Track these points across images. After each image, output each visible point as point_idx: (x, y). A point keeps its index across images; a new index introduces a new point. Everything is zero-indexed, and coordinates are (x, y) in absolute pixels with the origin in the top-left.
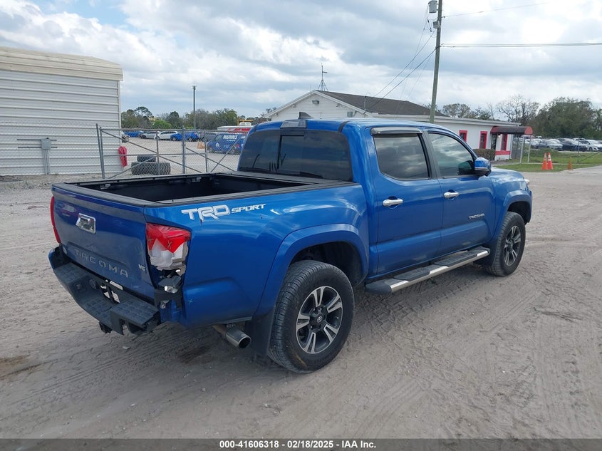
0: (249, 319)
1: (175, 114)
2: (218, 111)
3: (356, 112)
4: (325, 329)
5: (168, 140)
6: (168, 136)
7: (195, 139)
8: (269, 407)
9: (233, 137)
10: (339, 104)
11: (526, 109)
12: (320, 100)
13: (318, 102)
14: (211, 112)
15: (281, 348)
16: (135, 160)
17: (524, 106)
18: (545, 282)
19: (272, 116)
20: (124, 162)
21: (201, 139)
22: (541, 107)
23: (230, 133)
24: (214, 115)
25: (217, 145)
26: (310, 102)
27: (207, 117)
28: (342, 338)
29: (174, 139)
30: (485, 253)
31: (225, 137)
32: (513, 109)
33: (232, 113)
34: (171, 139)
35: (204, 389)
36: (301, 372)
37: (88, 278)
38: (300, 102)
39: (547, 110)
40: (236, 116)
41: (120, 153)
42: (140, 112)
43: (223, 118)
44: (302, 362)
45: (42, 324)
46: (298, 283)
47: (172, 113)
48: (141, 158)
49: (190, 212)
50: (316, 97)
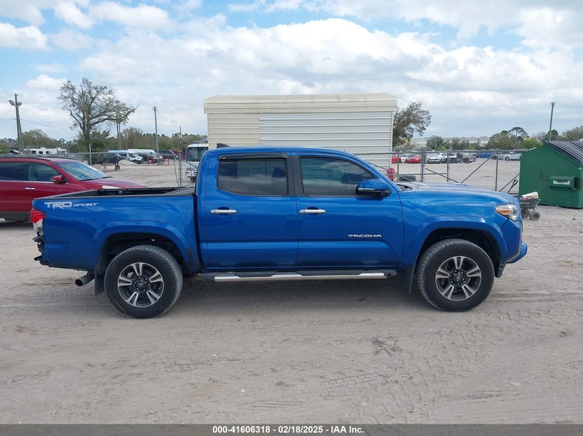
1: (554, 132)
4: (148, 293)
42: (514, 133)
44: (121, 308)
49: (49, 204)
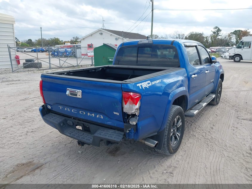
0: (156, 133)
1: (30, 40)
2: (51, 39)
3: (119, 38)
4: (177, 135)
5: (30, 52)
6: (30, 50)
7: (43, 51)
8: (167, 173)
9: (63, 50)
10: (111, 35)
11: (180, 37)
12: (103, 33)
13: (102, 34)
14: (47, 39)
15: (166, 145)
16: (24, 61)
17: (179, 35)
18: (233, 106)
19: (81, 40)
20: (18, 62)
21: (46, 51)
22: (185, 36)
23: (62, 48)
24: (49, 40)
25: (56, 53)
26: (98, 33)
27: (45, 41)
28: (181, 138)
29: (33, 51)
30: (214, 96)
31: (59, 50)
32: (175, 37)
33: (58, 40)
34: (32, 51)
35: (132, 168)
36: (171, 155)
37: (66, 121)
38: (94, 33)
39: (188, 37)
40: (59, 40)
41: (16, 58)
43: (54, 41)
44: (172, 151)
45: (29, 144)
46: (172, 116)
47: (29, 40)
48: (27, 61)
49: (139, 85)
50: (100, 32)
